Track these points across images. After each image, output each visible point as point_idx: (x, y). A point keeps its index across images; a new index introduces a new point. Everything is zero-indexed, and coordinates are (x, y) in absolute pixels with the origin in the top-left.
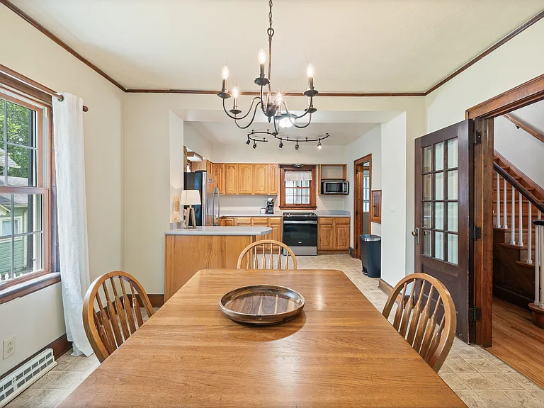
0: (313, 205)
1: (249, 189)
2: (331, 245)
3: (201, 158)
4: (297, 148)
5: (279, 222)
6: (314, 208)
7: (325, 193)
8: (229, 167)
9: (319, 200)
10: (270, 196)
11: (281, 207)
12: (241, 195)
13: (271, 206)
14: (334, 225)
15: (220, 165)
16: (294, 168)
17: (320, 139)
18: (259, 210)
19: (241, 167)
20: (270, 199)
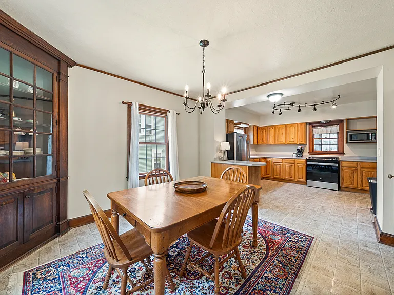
0: (340, 151)
1: (282, 140)
2: (355, 184)
3: (249, 125)
4: (315, 110)
5: (304, 163)
6: (342, 153)
7: (349, 141)
8: (270, 128)
9: (347, 148)
10: (300, 145)
11: (310, 153)
12: (278, 145)
13: (300, 152)
14: (359, 168)
15: (264, 127)
16: (321, 124)
17: (334, 101)
18: (291, 154)
19: (278, 127)
20: (299, 147)
